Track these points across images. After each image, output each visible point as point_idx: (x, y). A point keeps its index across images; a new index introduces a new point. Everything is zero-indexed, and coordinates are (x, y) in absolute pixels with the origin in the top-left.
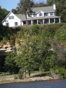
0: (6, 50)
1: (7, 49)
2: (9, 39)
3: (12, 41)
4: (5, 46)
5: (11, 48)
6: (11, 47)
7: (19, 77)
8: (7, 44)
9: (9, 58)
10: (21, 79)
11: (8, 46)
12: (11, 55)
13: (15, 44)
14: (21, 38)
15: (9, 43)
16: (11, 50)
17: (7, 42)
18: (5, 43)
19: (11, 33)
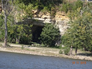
0: (44, 21)
1: (46, 20)
2: (50, 10)
3: (53, 12)
4: (44, 16)
5: (50, 20)
6: (51, 18)
7: (65, 52)
8: (47, 15)
9: (47, 30)
10: (66, 54)
11: (48, 17)
12: (50, 27)
13: (54, 17)
14: (62, 11)
15: (49, 14)
16: (50, 21)
17: (48, 13)
18: (45, 14)
19: (53, 4)
